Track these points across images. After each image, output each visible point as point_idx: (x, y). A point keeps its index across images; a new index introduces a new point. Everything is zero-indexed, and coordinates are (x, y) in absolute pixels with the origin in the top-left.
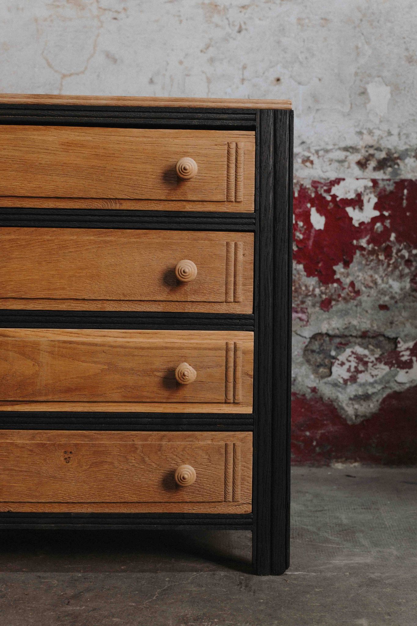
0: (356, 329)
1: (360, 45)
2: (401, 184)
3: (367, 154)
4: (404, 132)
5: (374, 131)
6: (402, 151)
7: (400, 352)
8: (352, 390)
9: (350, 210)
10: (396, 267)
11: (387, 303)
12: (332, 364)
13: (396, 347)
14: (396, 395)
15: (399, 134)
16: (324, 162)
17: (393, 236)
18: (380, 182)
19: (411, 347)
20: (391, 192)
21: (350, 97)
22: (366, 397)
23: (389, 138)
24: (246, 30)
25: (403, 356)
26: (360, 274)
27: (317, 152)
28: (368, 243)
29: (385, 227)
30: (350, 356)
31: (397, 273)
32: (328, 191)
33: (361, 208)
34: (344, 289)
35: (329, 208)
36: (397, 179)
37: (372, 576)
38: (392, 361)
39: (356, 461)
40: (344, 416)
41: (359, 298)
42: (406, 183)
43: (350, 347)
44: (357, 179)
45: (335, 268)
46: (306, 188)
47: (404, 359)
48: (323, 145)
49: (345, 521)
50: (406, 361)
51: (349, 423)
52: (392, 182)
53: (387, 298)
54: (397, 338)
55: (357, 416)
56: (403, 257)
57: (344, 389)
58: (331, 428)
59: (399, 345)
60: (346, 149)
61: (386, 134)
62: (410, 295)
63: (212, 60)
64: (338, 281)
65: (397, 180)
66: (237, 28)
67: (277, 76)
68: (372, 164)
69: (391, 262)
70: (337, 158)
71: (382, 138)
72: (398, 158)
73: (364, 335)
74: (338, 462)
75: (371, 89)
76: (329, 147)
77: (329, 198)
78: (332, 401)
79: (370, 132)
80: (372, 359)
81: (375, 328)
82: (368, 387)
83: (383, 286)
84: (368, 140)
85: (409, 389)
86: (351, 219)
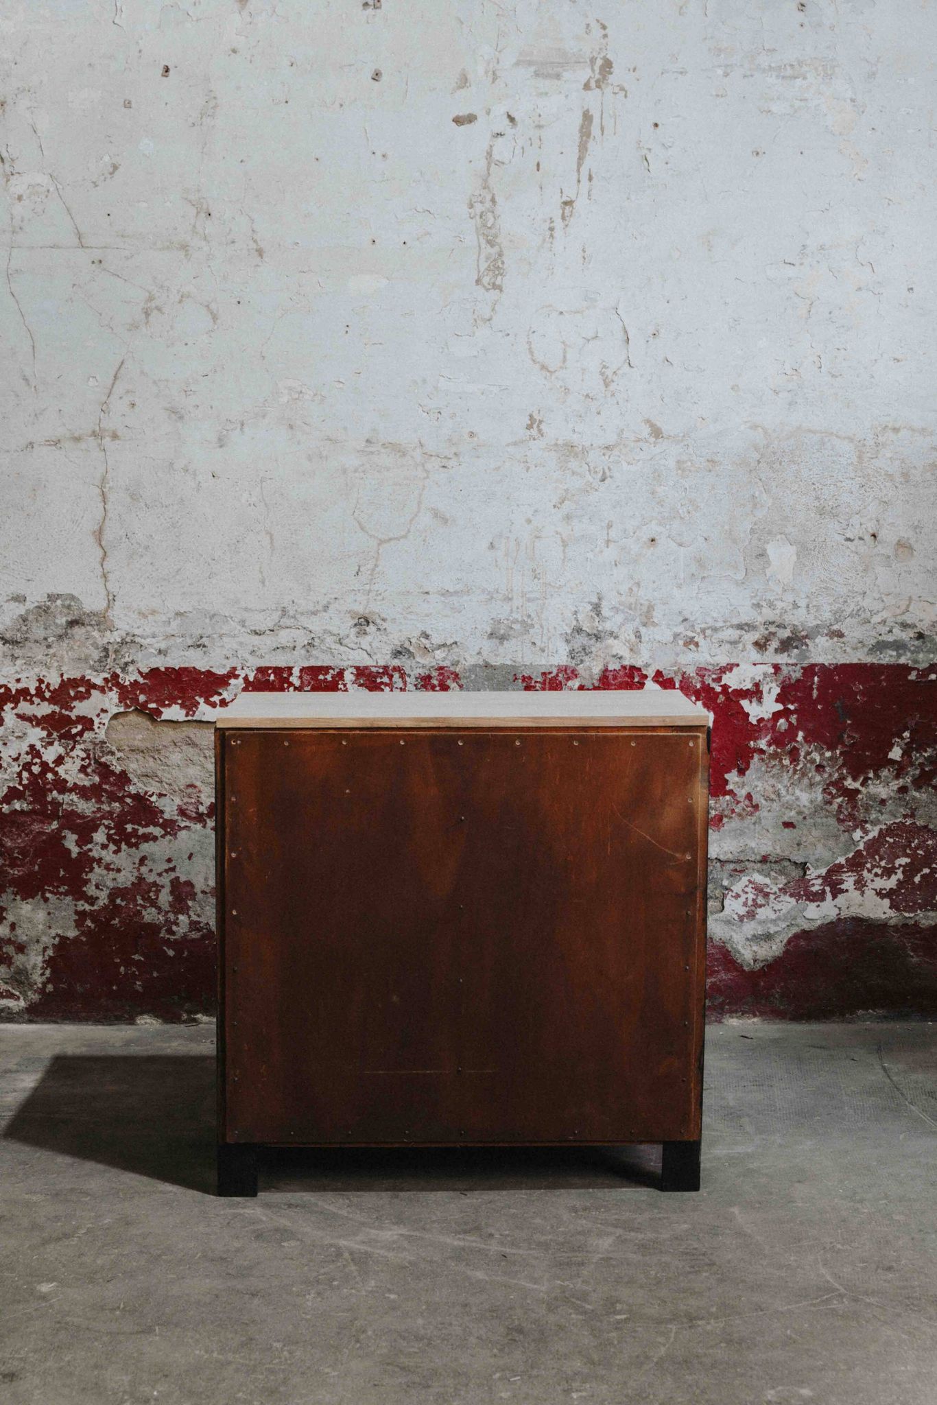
0: (753, 853)
1: (757, 494)
2: (809, 670)
3: (767, 632)
4: (815, 603)
5: (775, 602)
6: (813, 628)
7: (809, 881)
8: (750, 928)
9: (745, 703)
10: (804, 775)
11: (792, 820)
12: (724, 896)
13: (805, 874)
14: (805, 934)
15: (808, 607)
16: (712, 643)
17: (801, 734)
18: (784, 668)
19: (824, 875)
20: (798, 681)
21: (745, 560)
22: (768, 937)
23: (795, 612)
24: (611, 477)
25: (813, 885)
26: (759, 784)
27: (703, 631)
28: (769, 745)
29: (790, 723)
30: (746, 886)
31: (806, 781)
32: (719, 680)
33: (760, 700)
34: (738, 802)
35: (719, 701)
36: (806, 663)
37: (751, 1166)
38: (800, 892)
39: (755, 1016)
40: (739, 961)
41: (757, 814)
42: (817, 669)
43: (748, 875)
44: (755, 664)
45: (727, 776)
46: (689, 677)
47: (814, 889)
48: (711, 622)
49: (732, 1103)
50: (817, 892)
51: (746, 969)
52: (799, 666)
53: (793, 813)
54: (806, 864)
55: (755, 961)
56: (813, 761)
57: (740, 927)
58: (723, 976)
59: (808, 873)
60: (740, 627)
61: (791, 607)
62: (822, 809)
63: (568, 518)
64: (731, 792)
65: (804, 665)
66: (600, 475)
67: (652, 536)
68: (774, 644)
69: (798, 768)
70: (727, 638)
71: (786, 612)
72: (806, 637)
73: (764, 860)
74: (733, 1018)
75: (771, 550)
76: (719, 625)
77: (718, 689)
78: (724, 943)
79: (771, 605)
80: (775, 889)
81: (779, 851)
82: (769, 925)
83: (788, 797)
84: (769, 614)
85: (820, 927)
86: (748, 715)
